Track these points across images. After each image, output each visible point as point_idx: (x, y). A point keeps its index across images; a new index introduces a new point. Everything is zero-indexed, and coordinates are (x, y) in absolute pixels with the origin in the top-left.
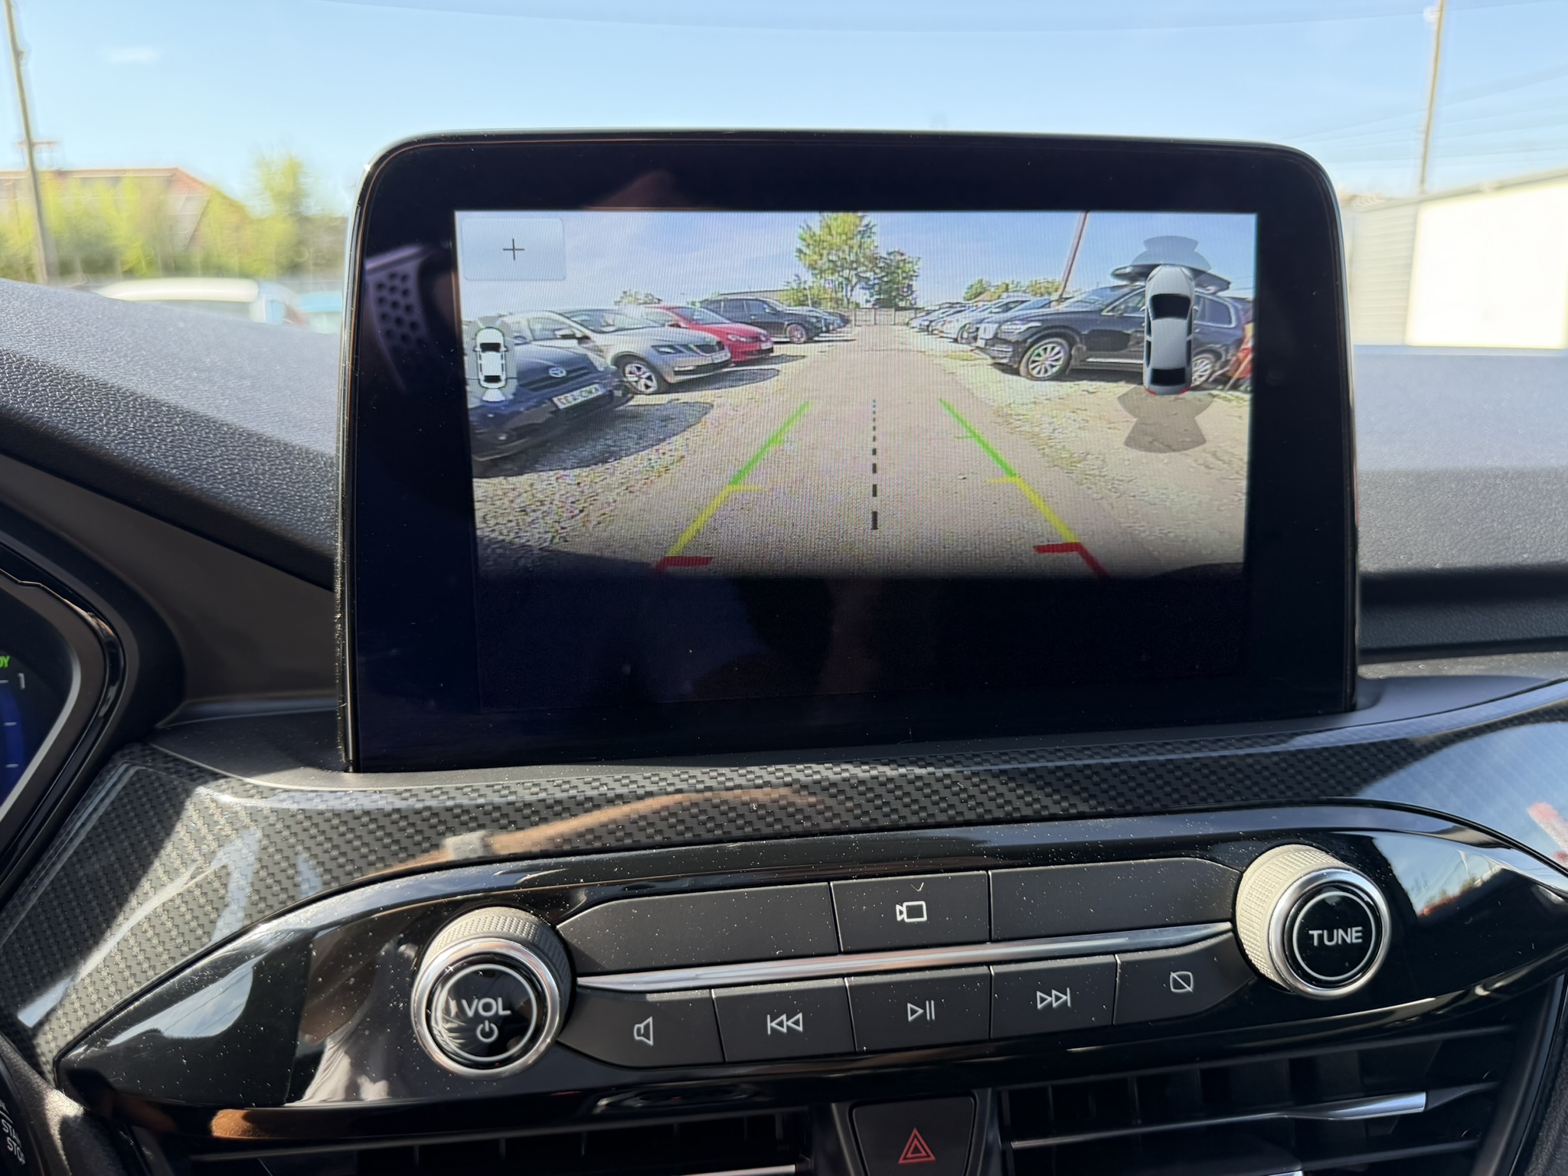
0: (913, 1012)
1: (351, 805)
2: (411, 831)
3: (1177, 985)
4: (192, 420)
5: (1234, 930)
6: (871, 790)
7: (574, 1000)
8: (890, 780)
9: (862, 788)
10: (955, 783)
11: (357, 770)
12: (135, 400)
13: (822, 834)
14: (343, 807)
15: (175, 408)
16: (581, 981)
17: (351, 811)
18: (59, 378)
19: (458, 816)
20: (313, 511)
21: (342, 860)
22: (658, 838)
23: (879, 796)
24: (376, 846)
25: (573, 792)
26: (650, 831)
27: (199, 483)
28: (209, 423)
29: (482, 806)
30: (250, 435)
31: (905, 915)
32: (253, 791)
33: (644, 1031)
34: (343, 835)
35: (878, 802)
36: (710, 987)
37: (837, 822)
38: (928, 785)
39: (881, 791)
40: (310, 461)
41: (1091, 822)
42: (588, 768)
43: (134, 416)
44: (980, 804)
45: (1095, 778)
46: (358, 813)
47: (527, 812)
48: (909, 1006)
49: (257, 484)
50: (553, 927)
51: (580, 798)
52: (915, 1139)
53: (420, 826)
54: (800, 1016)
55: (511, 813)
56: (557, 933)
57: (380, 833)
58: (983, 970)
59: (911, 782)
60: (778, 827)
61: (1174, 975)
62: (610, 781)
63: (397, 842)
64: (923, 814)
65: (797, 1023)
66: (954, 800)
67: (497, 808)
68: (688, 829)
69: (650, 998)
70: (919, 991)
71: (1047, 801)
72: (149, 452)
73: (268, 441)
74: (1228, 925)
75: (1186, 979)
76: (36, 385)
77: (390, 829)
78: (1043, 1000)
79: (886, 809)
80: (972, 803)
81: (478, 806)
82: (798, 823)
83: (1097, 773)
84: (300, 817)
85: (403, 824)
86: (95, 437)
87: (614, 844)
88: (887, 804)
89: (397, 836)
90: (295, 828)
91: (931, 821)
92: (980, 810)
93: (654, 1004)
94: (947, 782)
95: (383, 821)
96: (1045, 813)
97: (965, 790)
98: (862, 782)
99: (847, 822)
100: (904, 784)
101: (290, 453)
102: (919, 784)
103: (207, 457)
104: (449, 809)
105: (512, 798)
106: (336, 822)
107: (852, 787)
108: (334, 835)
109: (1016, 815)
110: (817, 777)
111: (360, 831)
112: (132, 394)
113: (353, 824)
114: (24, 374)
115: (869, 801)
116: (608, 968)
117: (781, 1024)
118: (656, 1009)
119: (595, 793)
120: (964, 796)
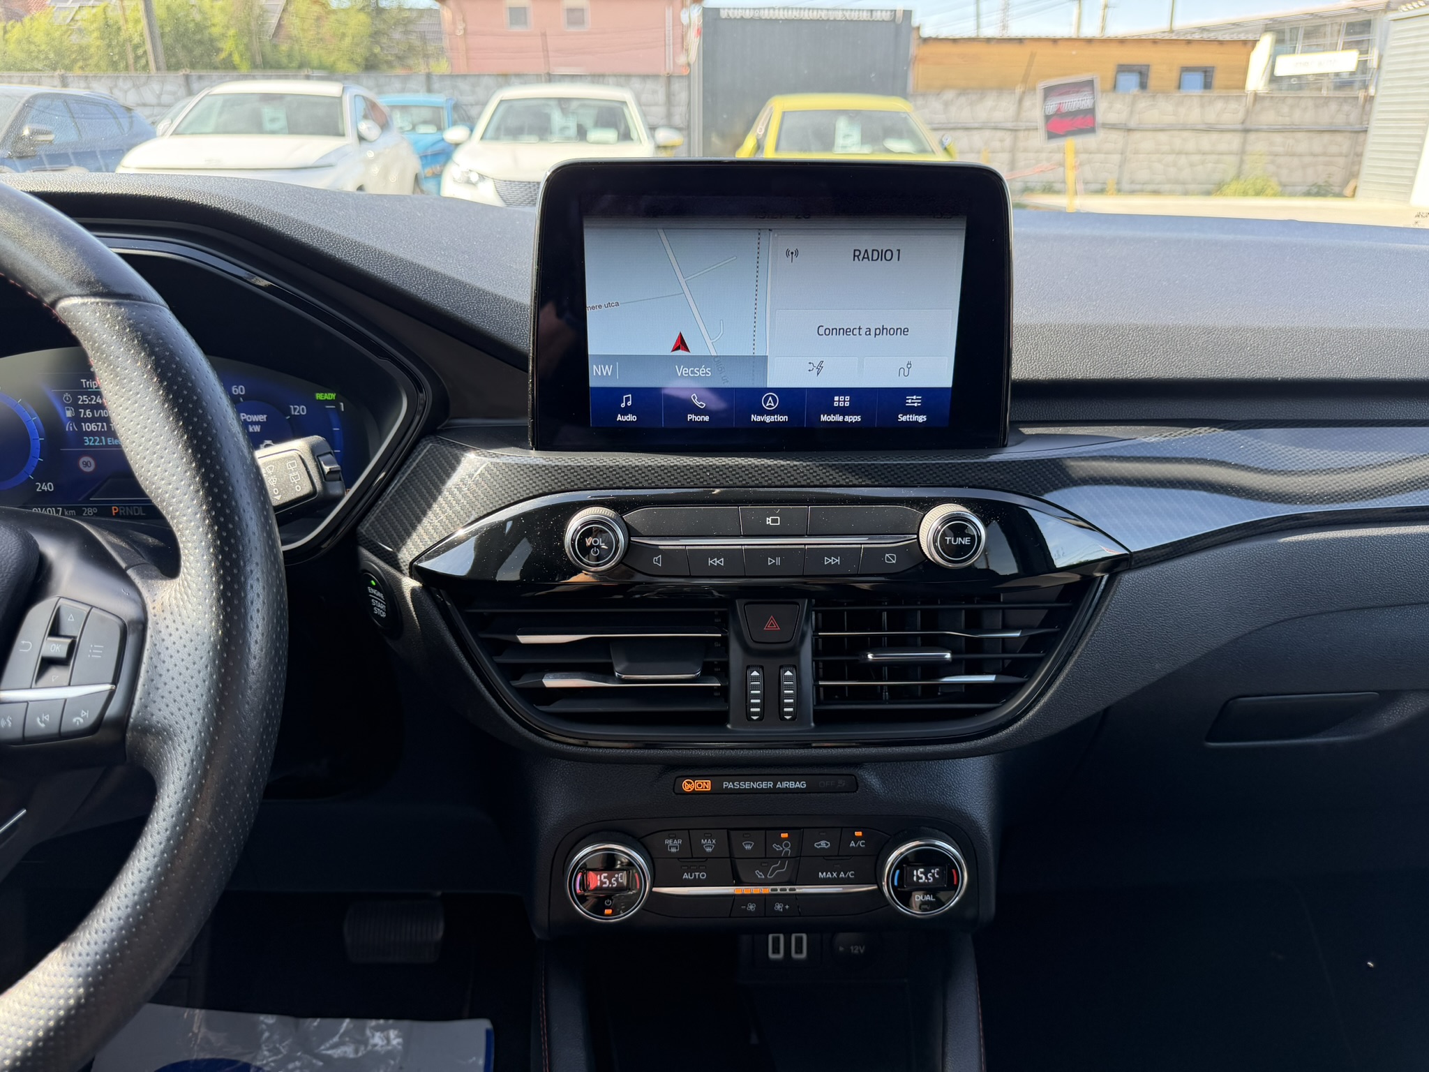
0: (770, 561)
1: (538, 463)
2: (563, 474)
3: (888, 559)
4: (453, 281)
5: (918, 538)
6: (761, 470)
7: (630, 546)
8: (770, 466)
9: (756, 469)
10: (798, 469)
11: (536, 449)
12: (427, 271)
13: (737, 487)
14: (534, 463)
15: (445, 275)
16: (632, 539)
17: (538, 465)
18: (394, 260)
19: (582, 470)
20: (511, 330)
21: (534, 485)
22: (666, 484)
23: (764, 473)
24: (548, 480)
25: (630, 463)
26: (663, 481)
27: (460, 314)
28: (460, 283)
29: (592, 466)
30: (479, 290)
31: (770, 522)
32: (494, 456)
33: (657, 560)
34: (534, 474)
35: (763, 475)
36: (686, 545)
37: (744, 482)
38: (786, 469)
39: (765, 470)
40: (507, 304)
41: (858, 489)
42: (636, 454)
43: (428, 280)
44: (809, 479)
45: (863, 470)
46: (540, 466)
47: (611, 470)
48: (769, 559)
49: (485, 315)
50: (621, 517)
51: (633, 465)
52: (771, 620)
53: (567, 472)
54: (722, 559)
55: (604, 470)
56: (623, 519)
57: (550, 475)
58: (803, 546)
59: (779, 467)
60: (718, 483)
61: (887, 555)
62: (646, 460)
63: (557, 478)
64: (783, 481)
65: (721, 562)
66: (797, 476)
67: (598, 467)
68: (679, 481)
69: (660, 547)
70: (774, 553)
71: (840, 479)
72: (436, 298)
73: (487, 293)
74: (916, 536)
75: (893, 557)
76: (384, 264)
77: (554, 473)
78: (827, 561)
79: (766, 478)
80: (805, 478)
81: (590, 466)
82: (727, 482)
83: (864, 468)
84: (516, 466)
85: (559, 471)
86: (413, 290)
87: (647, 485)
88: (767, 476)
89: (557, 476)
90: (514, 471)
91: (786, 484)
92: (808, 481)
93: (662, 550)
94: (795, 468)
95: (551, 470)
96: (838, 484)
97: (803, 472)
98: (757, 466)
99: (748, 483)
100: (776, 468)
101: (498, 299)
102: (782, 468)
103: (461, 301)
104: (579, 466)
105: (604, 464)
106: (531, 469)
107: (752, 468)
108: (530, 474)
109: (825, 484)
110: (737, 463)
111: (542, 473)
112: (425, 268)
113: (538, 470)
114: (378, 258)
115: (759, 474)
116: (644, 534)
117: (714, 562)
118: (662, 552)
119: (640, 464)
120: (802, 474)
